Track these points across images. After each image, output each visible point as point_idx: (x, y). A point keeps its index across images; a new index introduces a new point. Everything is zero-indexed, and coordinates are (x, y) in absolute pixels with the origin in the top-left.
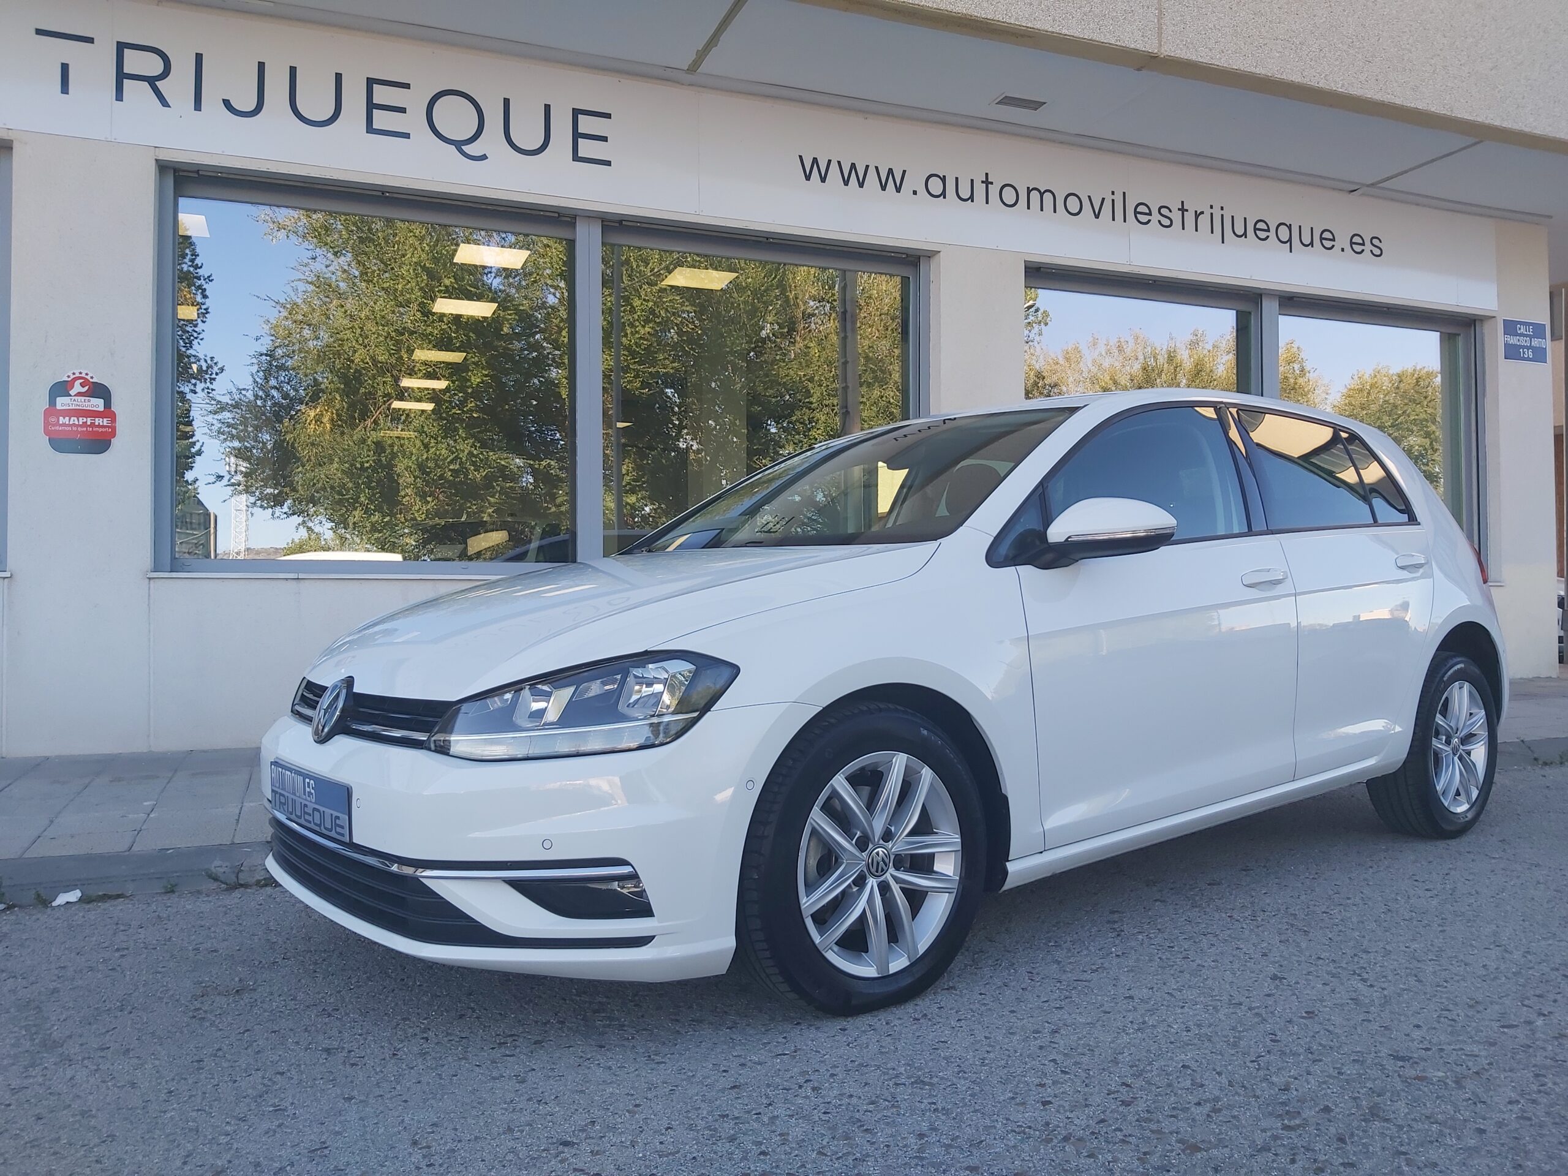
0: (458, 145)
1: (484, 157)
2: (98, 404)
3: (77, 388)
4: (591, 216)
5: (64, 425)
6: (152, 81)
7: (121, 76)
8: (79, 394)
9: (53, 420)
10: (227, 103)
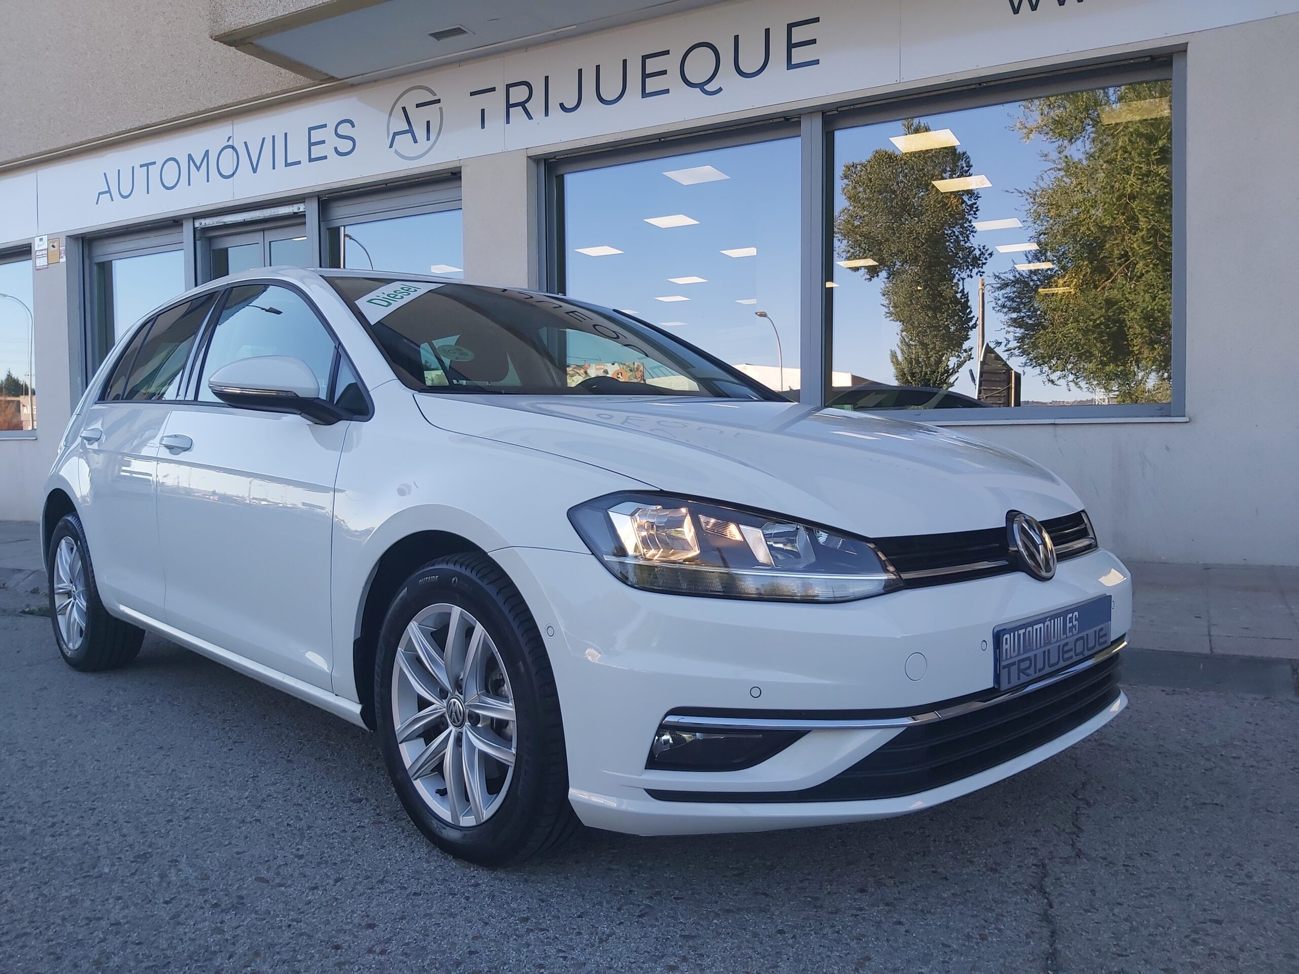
0: (701, 86)
1: (720, 90)
4: (810, 112)
6: (522, 104)
7: (509, 106)
10: (562, 105)
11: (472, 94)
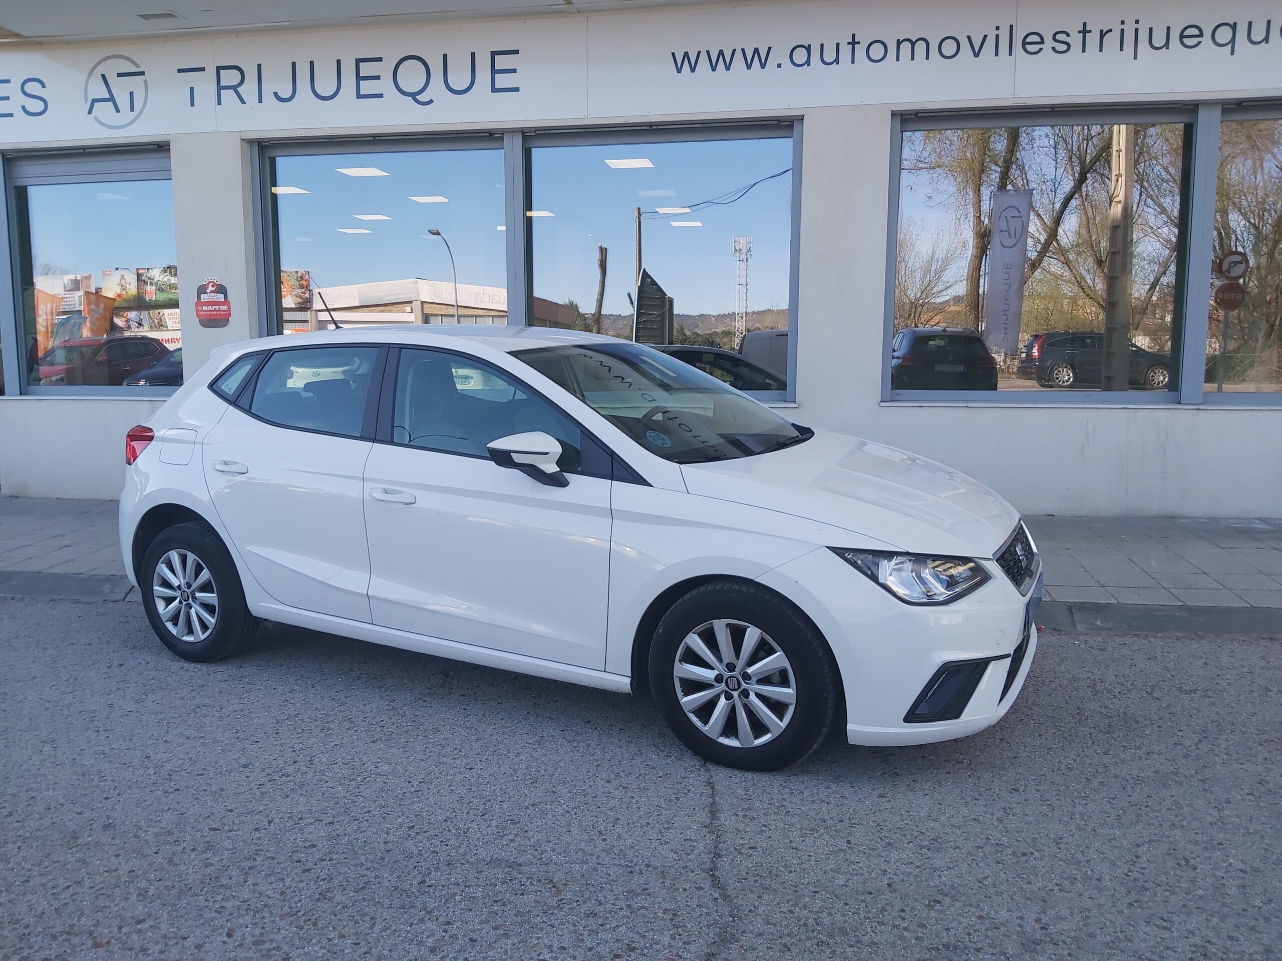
0: (413, 96)
1: (431, 101)
2: (221, 297)
3: (210, 289)
4: (513, 131)
5: (205, 311)
6: (235, 88)
7: (220, 88)
8: (212, 292)
9: (200, 308)
10: (276, 94)
11: (180, 71)
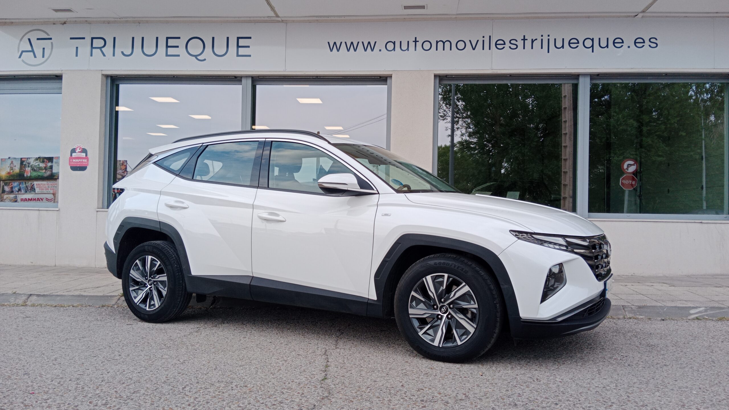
0: (196, 56)
1: (205, 60)
2: (84, 155)
3: (78, 150)
4: (247, 77)
5: (74, 162)
6: (101, 48)
7: (92, 48)
8: (79, 152)
9: (71, 160)
10: (122, 53)
11: (71, 38)
